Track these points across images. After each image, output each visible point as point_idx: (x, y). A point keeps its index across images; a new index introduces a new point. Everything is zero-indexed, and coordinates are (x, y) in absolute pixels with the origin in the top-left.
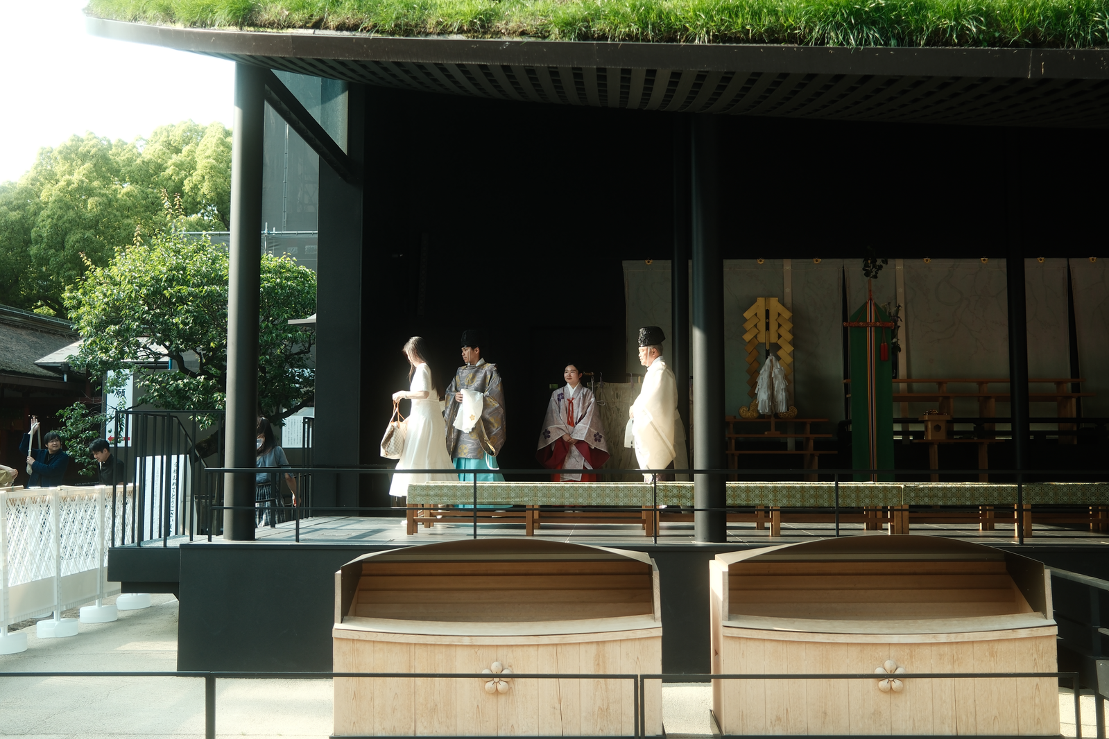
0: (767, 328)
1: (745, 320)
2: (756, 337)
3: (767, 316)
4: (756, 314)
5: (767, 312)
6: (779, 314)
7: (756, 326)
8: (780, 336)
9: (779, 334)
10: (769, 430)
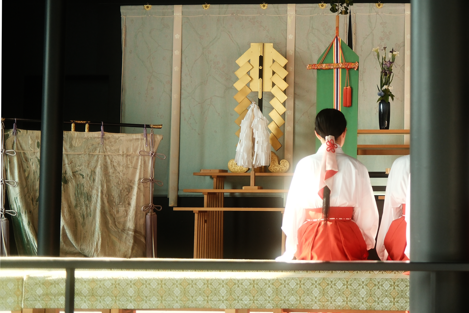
0: (261, 75)
1: (238, 67)
2: (248, 85)
3: (261, 62)
4: (249, 61)
5: (261, 59)
6: (274, 61)
7: (248, 73)
8: (274, 85)
9: (273, 83)
10: (249, 185)
